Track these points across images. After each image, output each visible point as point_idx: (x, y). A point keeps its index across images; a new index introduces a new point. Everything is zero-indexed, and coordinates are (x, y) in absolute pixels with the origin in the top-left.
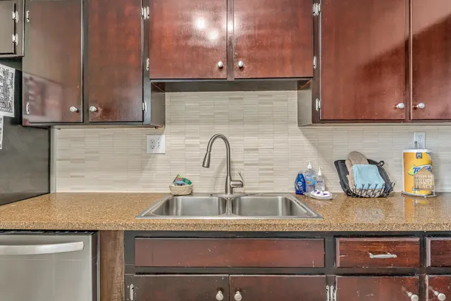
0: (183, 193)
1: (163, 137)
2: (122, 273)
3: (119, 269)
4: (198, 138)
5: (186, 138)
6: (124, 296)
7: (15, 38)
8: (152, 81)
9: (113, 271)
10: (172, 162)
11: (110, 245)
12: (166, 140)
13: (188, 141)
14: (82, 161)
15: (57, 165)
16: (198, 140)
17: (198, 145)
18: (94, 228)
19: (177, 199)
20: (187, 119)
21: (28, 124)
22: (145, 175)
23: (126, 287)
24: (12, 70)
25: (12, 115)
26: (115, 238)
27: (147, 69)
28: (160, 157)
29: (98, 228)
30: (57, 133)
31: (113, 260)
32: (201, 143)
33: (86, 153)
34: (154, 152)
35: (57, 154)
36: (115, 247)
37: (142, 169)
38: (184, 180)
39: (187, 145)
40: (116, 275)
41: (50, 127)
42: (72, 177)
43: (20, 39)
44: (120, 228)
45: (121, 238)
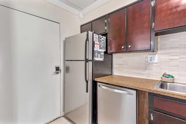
0: (170, 81)
1: (157, 55)
2: (147, 108)
3: (146, 106)
4: (178, 56)
5: (170, 56)
6: (148, 117)
7: (106, 28)
8: (155, 32)
9: (143, 106)
10: (161, 67)
11: (142, 96)
12: (158, 57)
13: (171, 57)
14: (122, 65)
15: (114, 66)
16: (178, 57)
17: (178, 59)
18: (137, 89)
19: (166, 84)
20: (170, 47)
21: (109, 53)
22: (147, 72)
23: (149, 114)
24: (105, 37)
25: (105, 51)
26: (144, 94)
27: (153, 27)
28: (155, 64)
29: (138, 89)
30: (114, 55)
31: (144, 102)
32: (180, 58)
33: (123, 62)
34: (152, 62)
35: (114, 62)
36: (144, 97)
37: (146, 69)
38: (169, 75)
39: (170, 59)
40: (144, 108)
41: (112, 54)
42: (119, 70)
43: (107, 28)
44: (147, 91)
45: (147, 95)
